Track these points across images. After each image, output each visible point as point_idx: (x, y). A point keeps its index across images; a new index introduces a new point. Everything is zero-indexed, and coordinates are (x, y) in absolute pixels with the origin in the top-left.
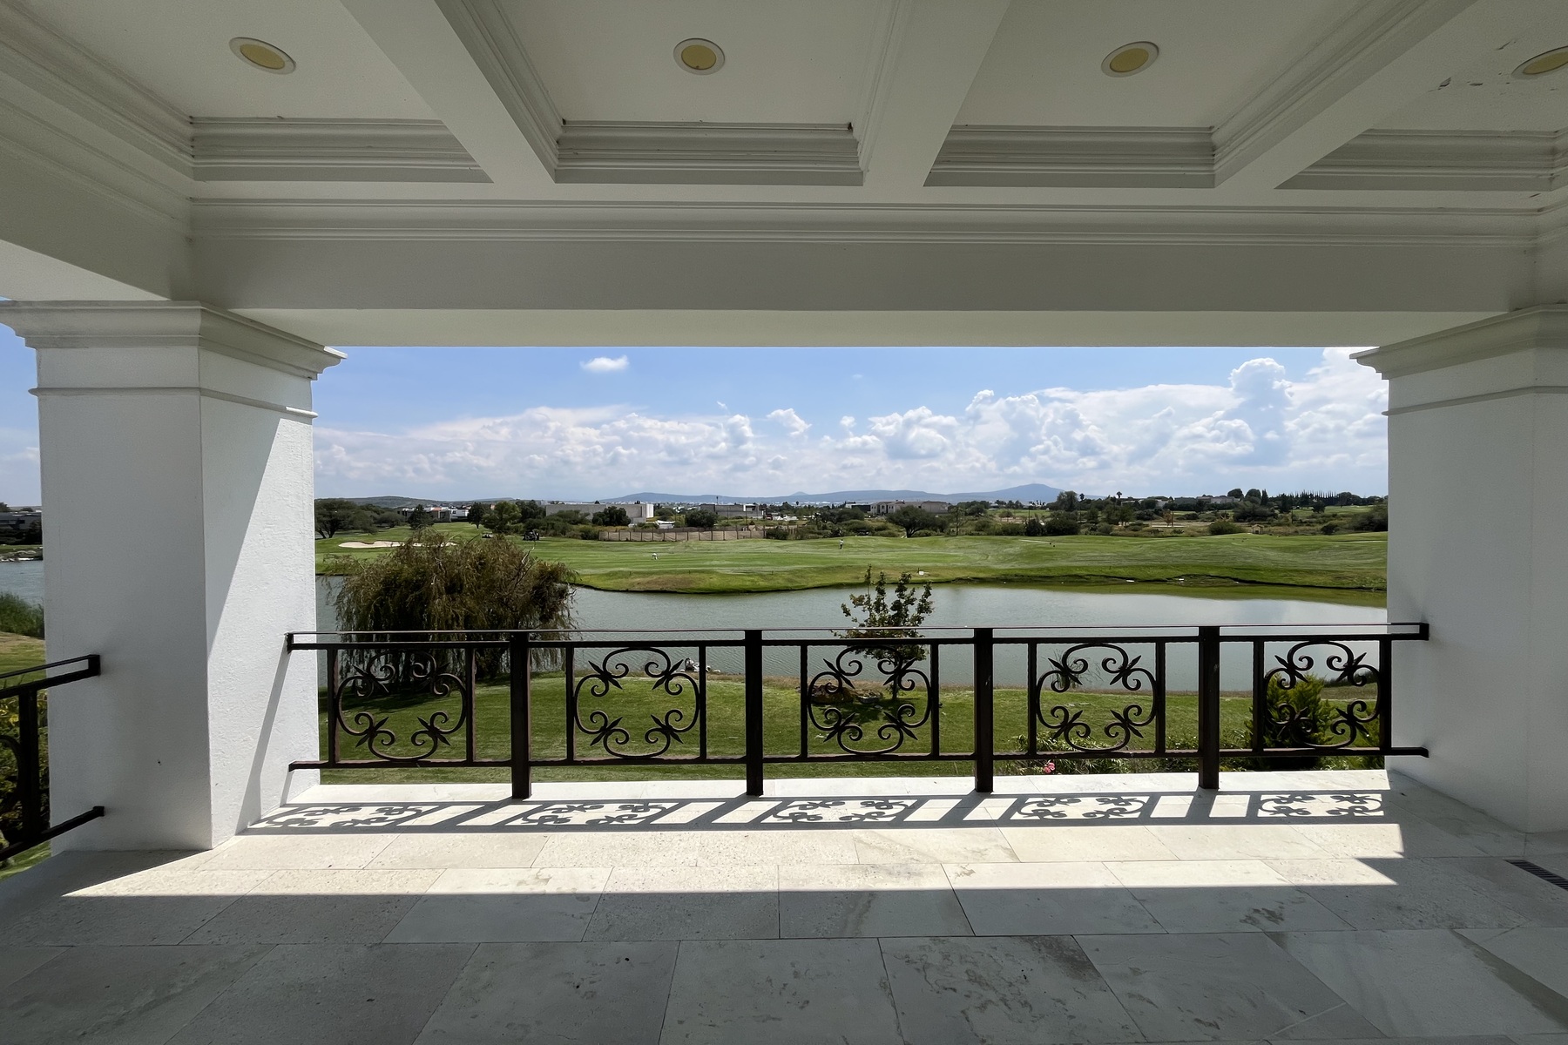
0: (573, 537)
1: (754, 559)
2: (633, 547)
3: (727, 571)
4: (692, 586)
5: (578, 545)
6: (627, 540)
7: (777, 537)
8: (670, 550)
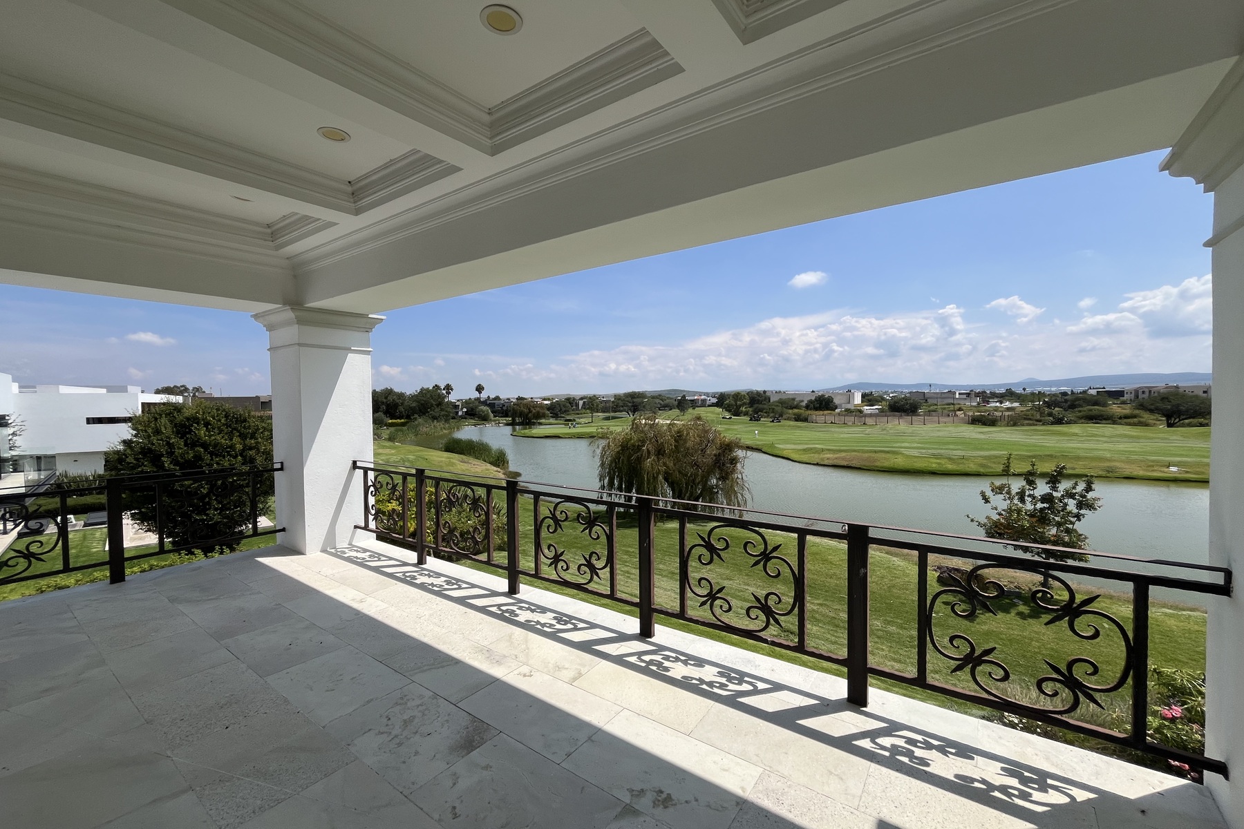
0: (788, 419)
1: (948, 443)
2: (834, 429)
3: (915, 453)
4: (876, 464)
5: (789, 426)
6: (832, 423)
7: (984, 424)
8: (867, 432)
